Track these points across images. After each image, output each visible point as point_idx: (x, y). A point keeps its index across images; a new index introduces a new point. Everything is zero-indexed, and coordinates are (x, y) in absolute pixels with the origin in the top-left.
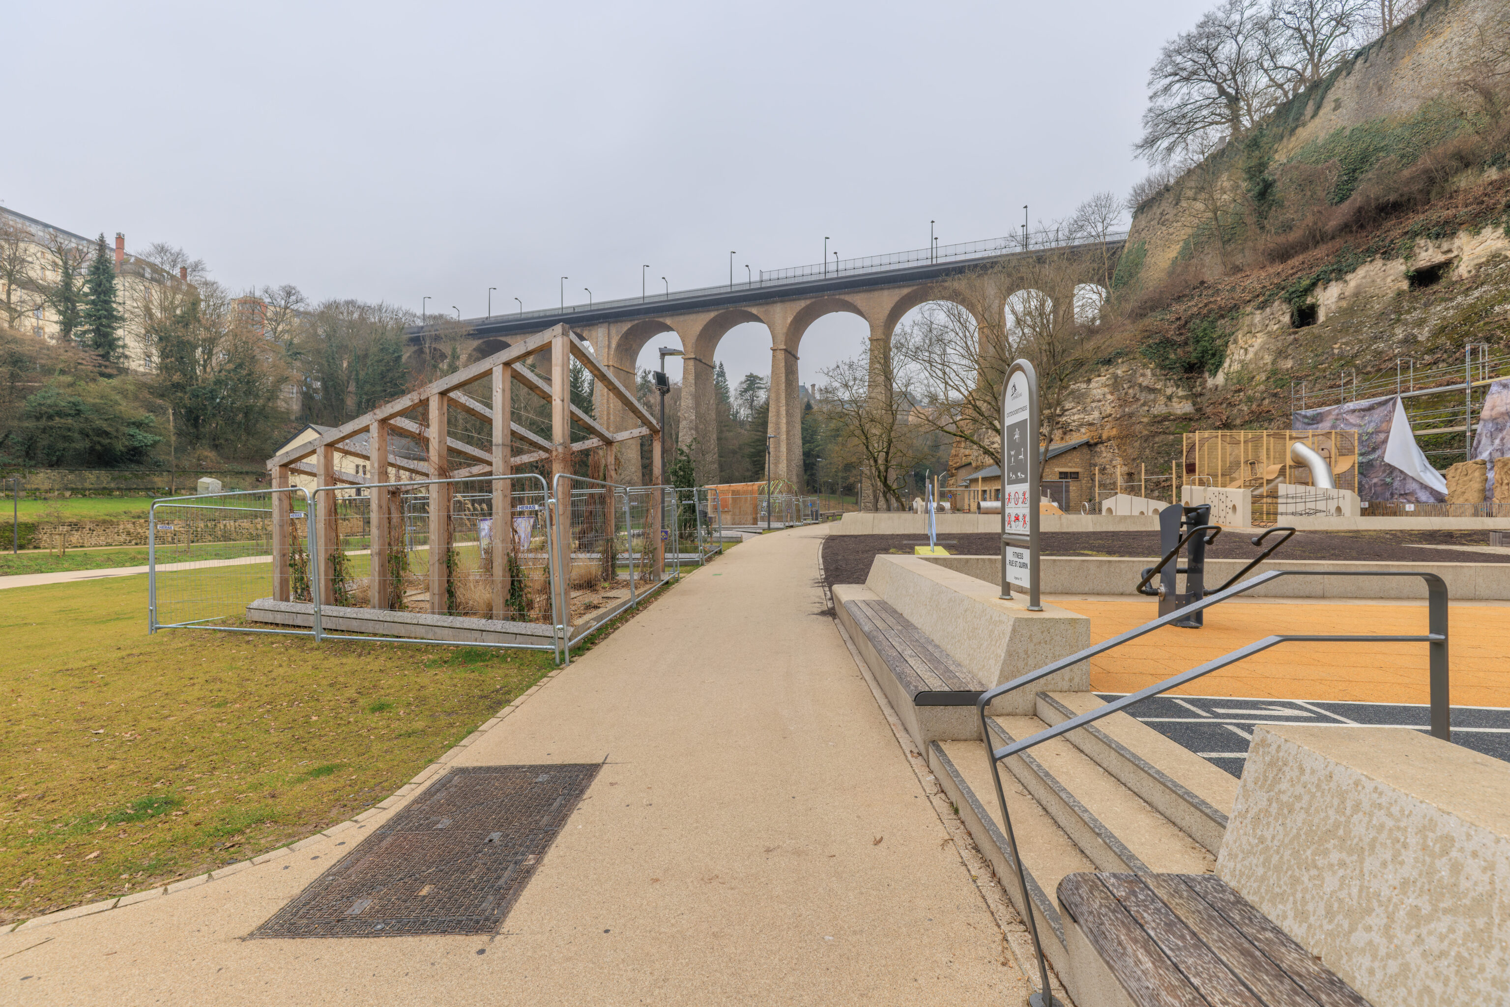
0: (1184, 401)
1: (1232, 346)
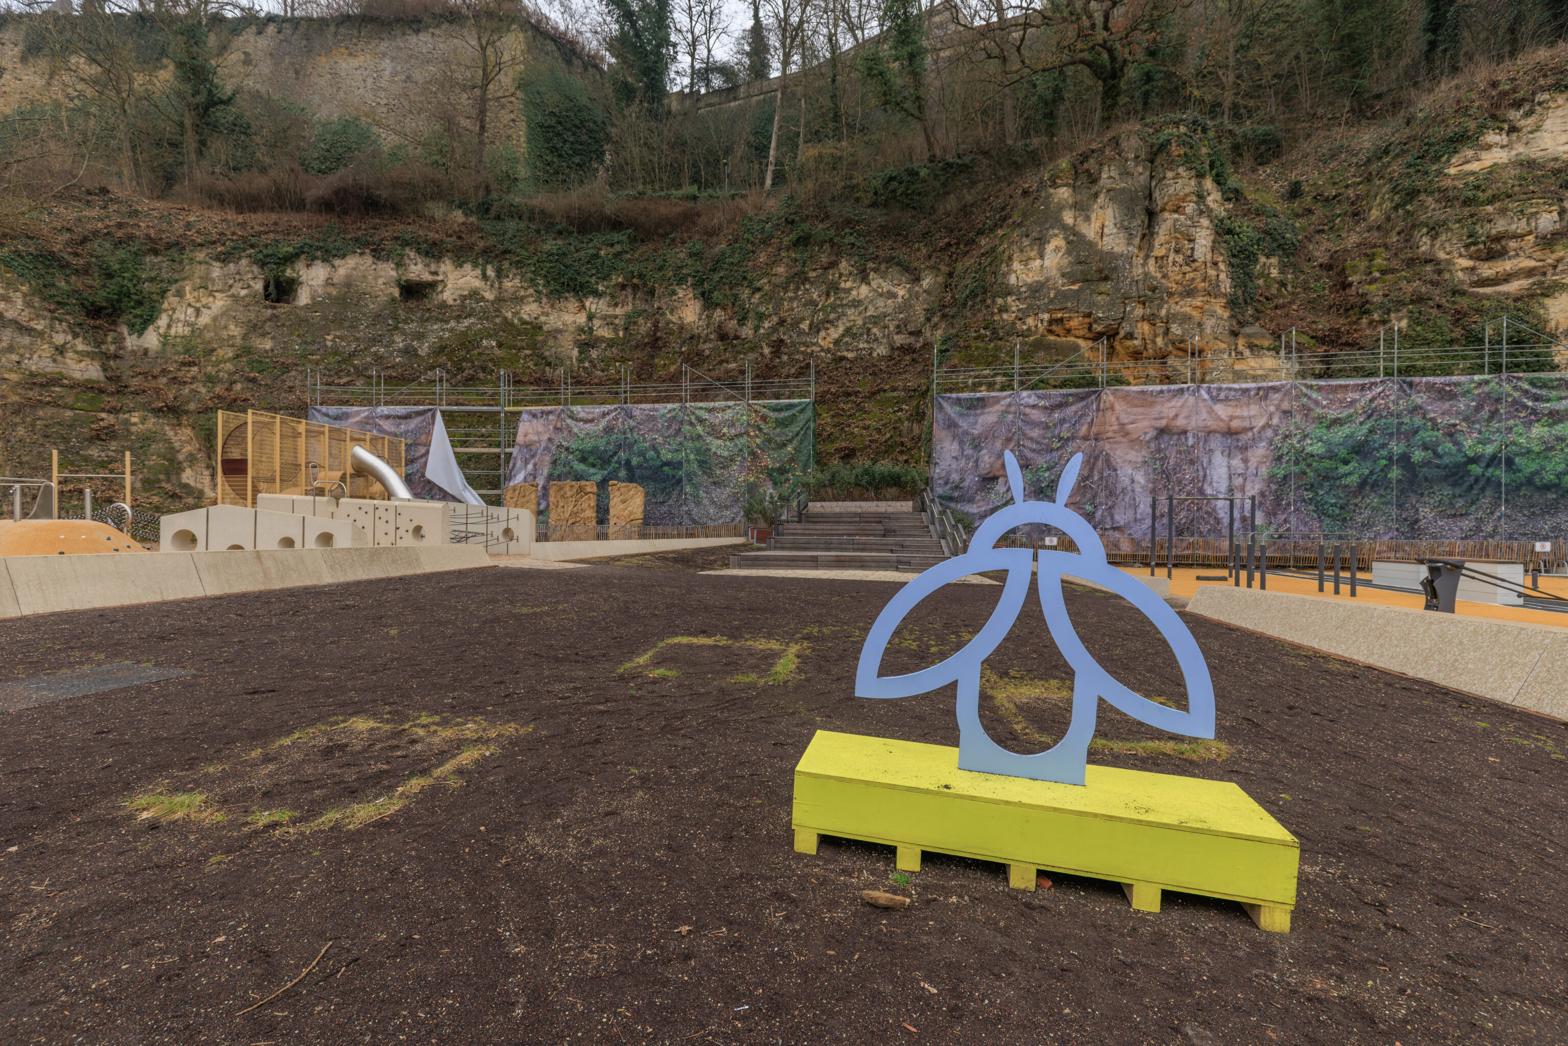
0: (88, 361)
1: (171, 300)
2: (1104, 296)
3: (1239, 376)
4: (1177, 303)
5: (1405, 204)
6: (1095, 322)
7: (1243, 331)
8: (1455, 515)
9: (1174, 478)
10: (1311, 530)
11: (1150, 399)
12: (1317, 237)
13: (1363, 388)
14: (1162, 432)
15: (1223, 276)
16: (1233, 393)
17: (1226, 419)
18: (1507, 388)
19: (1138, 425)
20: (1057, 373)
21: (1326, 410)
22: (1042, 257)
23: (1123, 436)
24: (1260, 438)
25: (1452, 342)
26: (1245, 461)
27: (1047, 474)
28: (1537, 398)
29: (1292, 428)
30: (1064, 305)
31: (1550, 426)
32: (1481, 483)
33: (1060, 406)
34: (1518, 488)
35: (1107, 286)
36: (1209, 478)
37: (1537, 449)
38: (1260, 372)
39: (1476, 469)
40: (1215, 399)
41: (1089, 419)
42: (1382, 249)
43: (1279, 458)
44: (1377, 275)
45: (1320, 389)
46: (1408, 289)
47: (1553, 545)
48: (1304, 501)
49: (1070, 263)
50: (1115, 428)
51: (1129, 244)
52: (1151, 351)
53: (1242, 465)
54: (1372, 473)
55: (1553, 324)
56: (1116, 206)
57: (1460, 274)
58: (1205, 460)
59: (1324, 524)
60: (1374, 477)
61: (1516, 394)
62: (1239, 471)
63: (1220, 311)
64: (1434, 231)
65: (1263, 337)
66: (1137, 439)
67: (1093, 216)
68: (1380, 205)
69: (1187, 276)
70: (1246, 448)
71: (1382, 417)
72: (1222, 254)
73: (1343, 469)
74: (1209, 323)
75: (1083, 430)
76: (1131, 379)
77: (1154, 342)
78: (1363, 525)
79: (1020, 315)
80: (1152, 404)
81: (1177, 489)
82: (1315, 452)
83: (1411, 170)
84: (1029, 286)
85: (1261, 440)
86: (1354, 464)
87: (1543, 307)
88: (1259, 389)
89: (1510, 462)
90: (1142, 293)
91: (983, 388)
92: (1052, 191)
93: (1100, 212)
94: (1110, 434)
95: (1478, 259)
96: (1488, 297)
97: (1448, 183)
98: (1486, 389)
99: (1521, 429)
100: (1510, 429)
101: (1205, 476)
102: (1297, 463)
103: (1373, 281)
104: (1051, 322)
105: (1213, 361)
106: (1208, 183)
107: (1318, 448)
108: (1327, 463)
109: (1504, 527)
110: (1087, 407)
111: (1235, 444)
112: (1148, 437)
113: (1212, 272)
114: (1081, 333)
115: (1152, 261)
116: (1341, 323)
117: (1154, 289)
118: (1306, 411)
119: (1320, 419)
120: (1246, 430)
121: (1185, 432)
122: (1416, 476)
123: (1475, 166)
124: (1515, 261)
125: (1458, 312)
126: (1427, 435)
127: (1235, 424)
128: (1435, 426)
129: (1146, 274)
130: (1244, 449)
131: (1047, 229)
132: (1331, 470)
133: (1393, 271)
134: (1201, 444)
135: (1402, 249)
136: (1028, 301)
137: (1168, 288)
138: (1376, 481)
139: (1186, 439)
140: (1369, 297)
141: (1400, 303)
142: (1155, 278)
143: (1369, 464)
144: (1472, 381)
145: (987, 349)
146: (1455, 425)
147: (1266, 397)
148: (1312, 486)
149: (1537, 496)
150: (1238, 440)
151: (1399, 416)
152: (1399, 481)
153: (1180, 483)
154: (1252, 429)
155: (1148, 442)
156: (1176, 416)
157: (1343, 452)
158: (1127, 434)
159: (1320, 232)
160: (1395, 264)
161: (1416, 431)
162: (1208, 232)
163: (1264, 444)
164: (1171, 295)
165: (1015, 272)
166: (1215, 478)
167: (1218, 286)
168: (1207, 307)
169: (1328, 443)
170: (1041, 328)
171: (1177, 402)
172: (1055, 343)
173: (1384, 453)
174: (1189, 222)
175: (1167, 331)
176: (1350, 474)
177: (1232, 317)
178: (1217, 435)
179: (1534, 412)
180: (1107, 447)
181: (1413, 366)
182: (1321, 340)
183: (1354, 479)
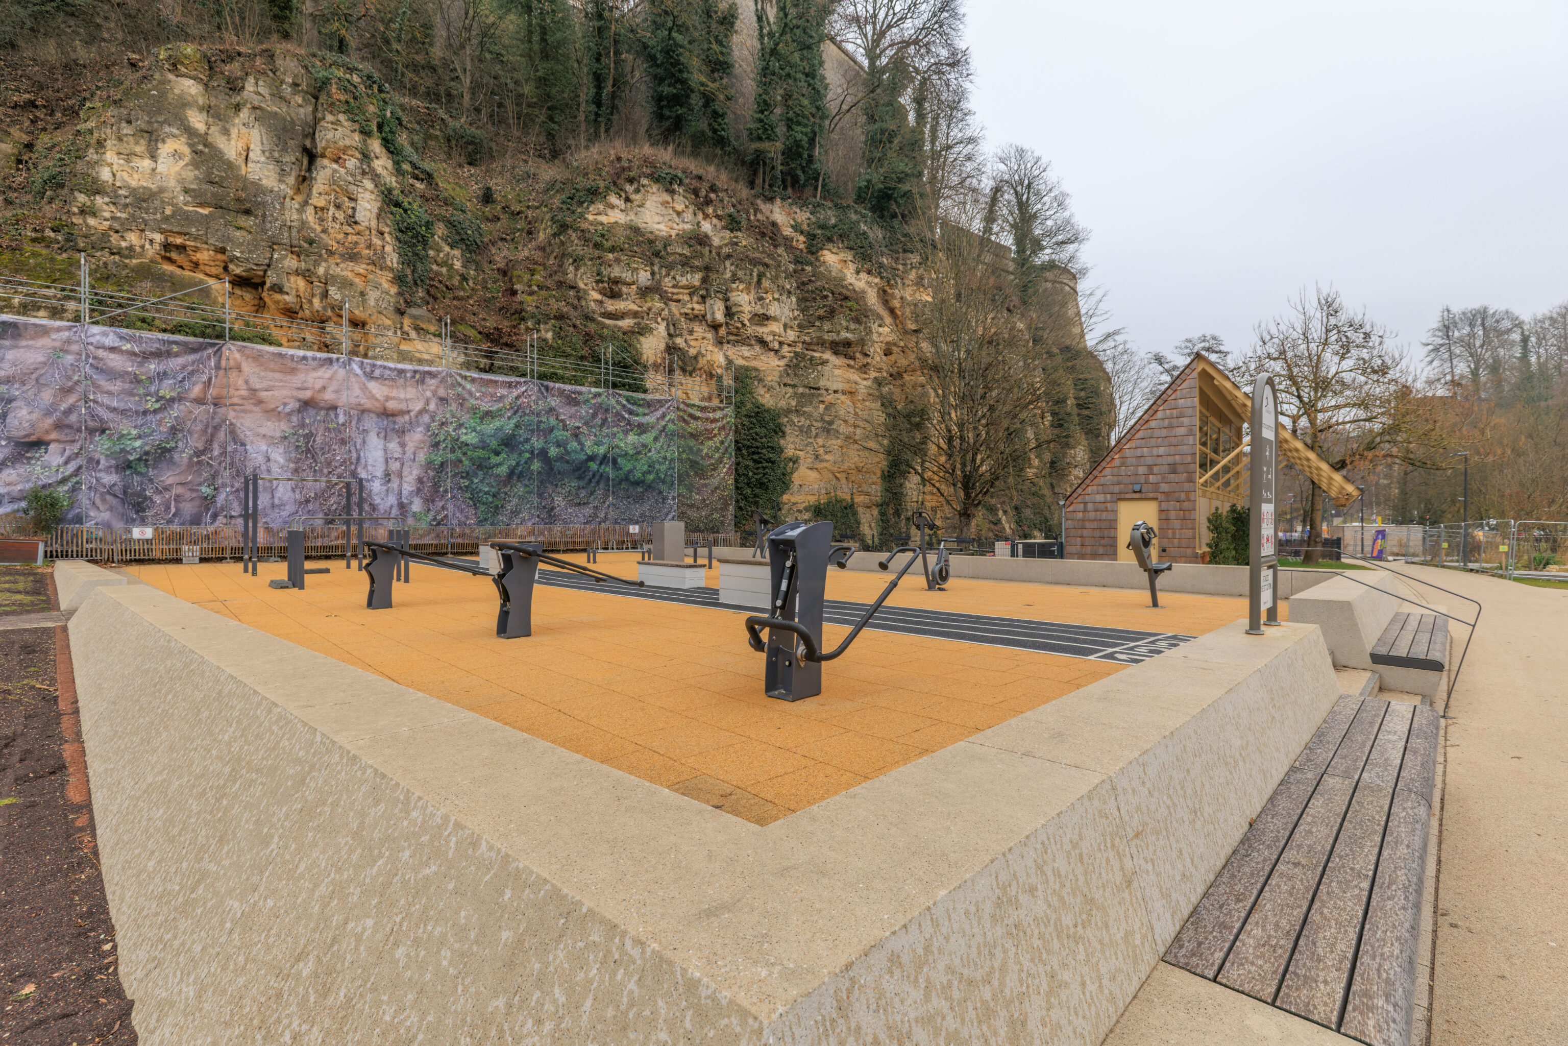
2: (245, 233)
3: (404, 357)
4: (337, 264)
5: (559, 235)
6: (231, 261)
7: (409, 311)
8: (579, 504)
9: (323, 459)
10: (467, 518)
11: (290, 364)
12: (500, 244)
13: (510, 385)
14: (307, 404)
15: (388, 249)
16: (388, 372)
17: (381, 399)
18: (613, 401)
19: (276, 393)
20: (171, 313)
21: (479, 402)
22: (153, 157)
23: (255, 405)
24: (417, 422)
25: (582, 358)
26: (403, 445)
27: (138, 443)
28: (631, 413)
29: (448, 416)
30: (184, 230)
31: (639, 435)
32: (597, 477)
33: (158, 355)
34: (620, 483)
35: (250, 222)
36: (363, 461)
37: (631, 452)
38: (426, 357)
39: (593, 466)
40: (370, 376)
41: (205, 378)
42: (541, 268)
43: (437, 445)
44: (535, 288)
45: (473, 380)
46: (554, 305)
47: (641, 528)
48: (461, 488)
49: (196, 178)
50: (244, 393)
51: (280, 181)
52: (307, 312)
53: (399, 449)
54: (518, 464)
55: (645, 357)
56: (264, 131)
57: (592, 304)
58: (359, 441)
59: (479, 512)
60: (520, 468)
61: (618, 407)
62: (396, 455)
63: (386, 285)
64: (577, 261)
65: (429, 321)
66: (273, 410)
67: (234, 132)
68: (545, 229)
69: (350, 237)
70: (403, 432)
71: (525, 414)
72: (387, 225)
73: (495, 460)
74: (373, 296)
75: (196, 390)
76: (284, 341)
77: (310, 302)
78: (512, 512)
79: (116, 226)
80: (293, 371)
81: (325, 471)
82: (469, 442)
83: (564, 207)
84: (133, 191)
85: (418, 425)
86: (503, 455)
87: (639, 342)
88: (415, 372)
89: (615, 461)
90: (295, 242)
91: (42, 313)
92: (171, 77)
93: (244, 130)
94: (235, 400)
95: (605, 295)
96: (608, 327)
97: (585, 226)
98: (599, 400)
99: (621, 435)
100: (614, 435)
101: (358, 459)
102: (453, 451)
103: (532, 293)
104: (167, 246)
105: (376, 336)
106: (376, 145)
107: (471, 438)
108: (480, 453)
109: (612, 514)
110: (200, 361)
111: (392, 426)
112: (288, 409)
113: (377, 241)
114: (214, 271)
115: (310, 210)
116: (505, 325)
117: (311, 242)
118: (461, 401)
119: (474, 410)
120: (402, 413)
121: (335, 408)
122: (552, 469)
123: (603, 219)
124: (627, 303)
125: (587, 334)
126: (559, 434)
127: (391, 405)
128: (565, 428)
129: (304, 223)
130: (401, 432)
131: (161, 124)
132: (484, 459)
133: (548, 288)
134: (354, 423)
135: (556, 272)
136: (130, 209)
137: (327, 245)
138: (521, 472)
139: (337, 416)
140: (525, 306)
141: (547, 317)
142: (314, 230)
143: (515, 456)
144: (590, 392)
145: (52, 260)
146: (578, 428)
147: (422, 381)
148: (468, 473)
149: (631, 489)
150: (395, 423)
151: (538, 415)
152: (539, 473)
153: (329, 464)
154: (409, 412)
155: (289, 414)
156: (324, 388)
157: (494, 444)
158: (260, 402)
159: (502, 239)
160: (549, 283)
161: (551, 430)
162: (373, 197)
163: (420, 429)
164: (331, 253)
165: (110, 165)
166: (370, 461)
167: (384, 258)
168: (370, 277)
169: (481, 434)
170: (151, 251)
171: (325, 373)
172: (172, 275)
173: (527, 447)
174: (350, 179)
175: (325, 295)
176: (500, 464)
177: (400, 294)
178: (372, 415)
179: (629, 423)
180: (231, 415)
181: (556, 374)
182: (487, 336)
183: (503, 470)
